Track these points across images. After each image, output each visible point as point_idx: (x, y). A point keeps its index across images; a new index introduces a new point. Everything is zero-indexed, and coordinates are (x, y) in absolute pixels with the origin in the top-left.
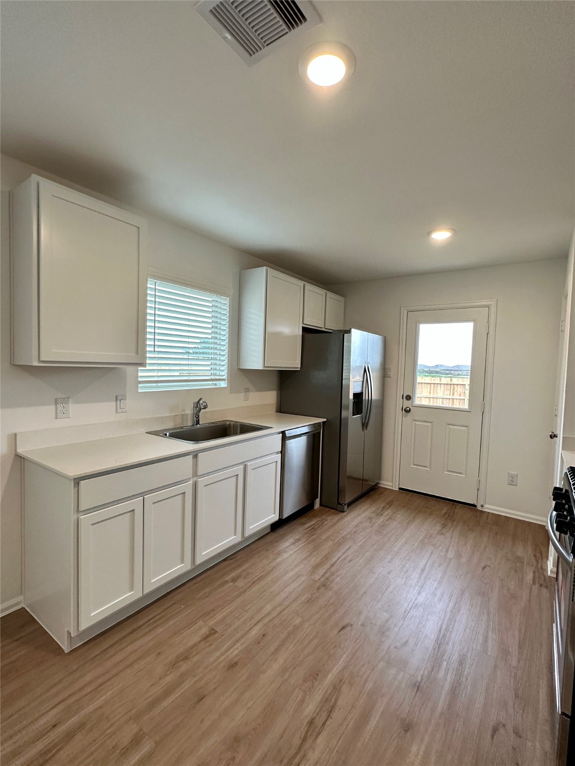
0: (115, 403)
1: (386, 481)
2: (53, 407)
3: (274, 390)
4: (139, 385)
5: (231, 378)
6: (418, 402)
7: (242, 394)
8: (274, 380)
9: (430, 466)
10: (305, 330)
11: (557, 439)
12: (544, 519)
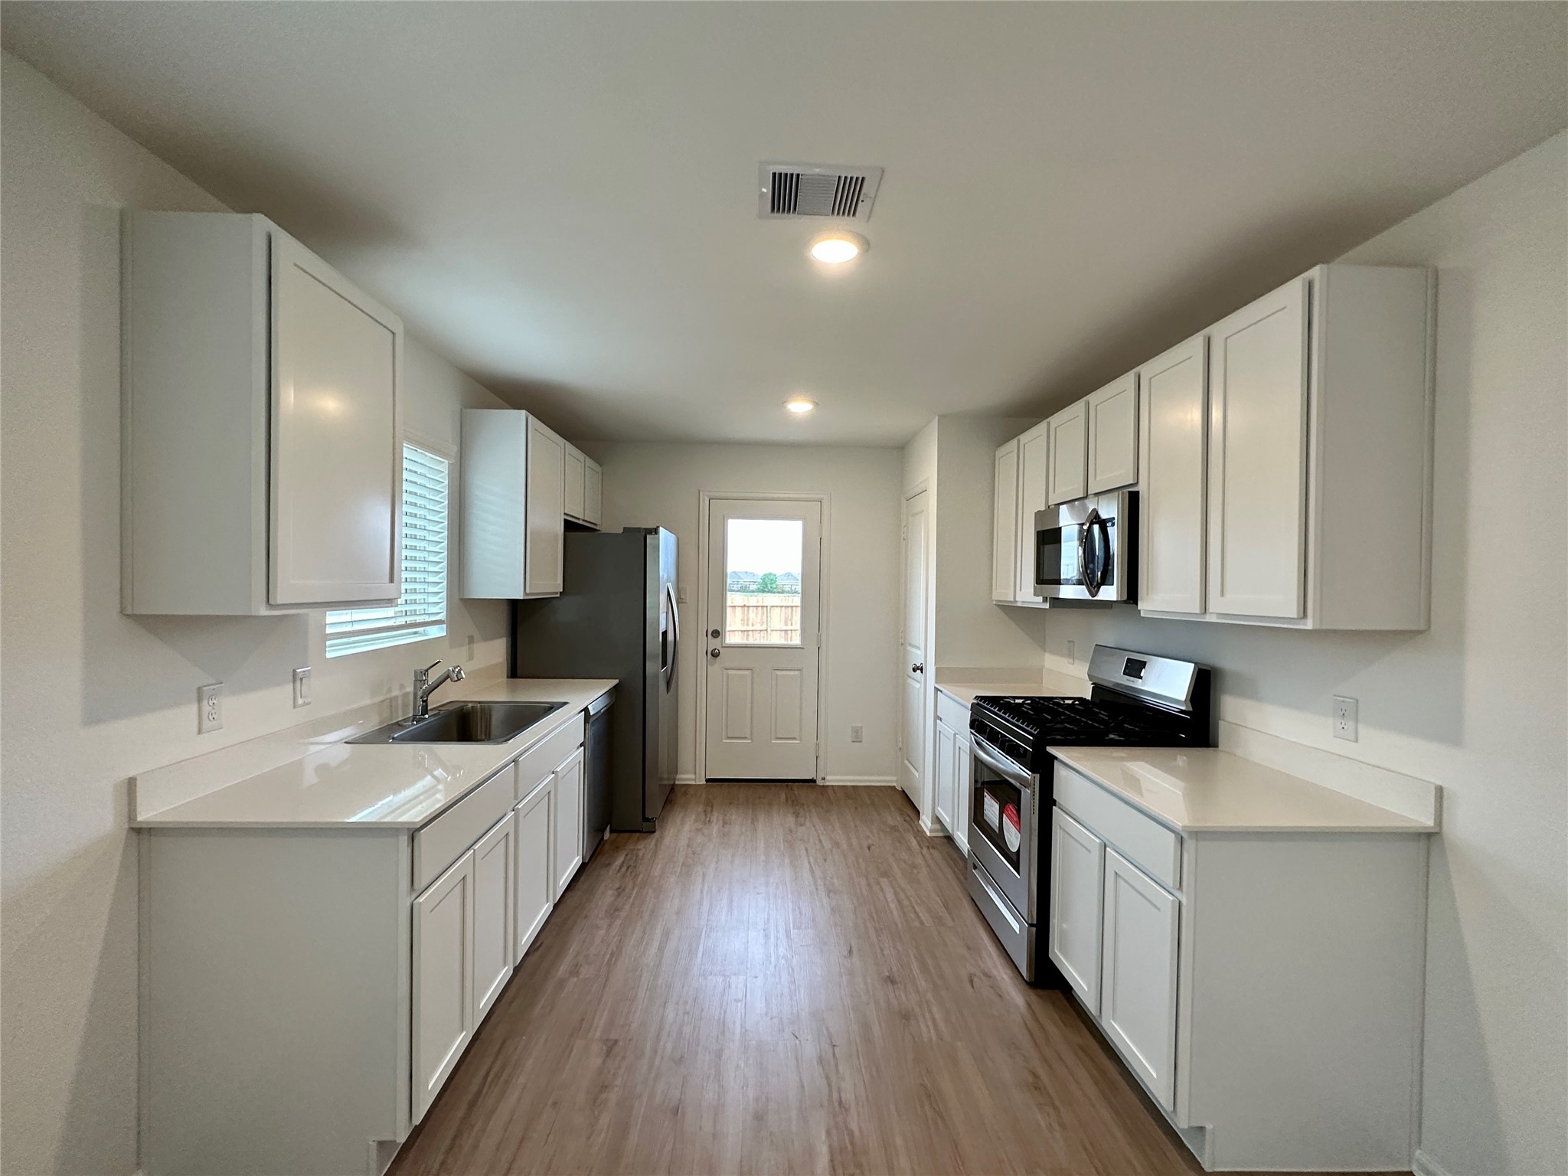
0: (290, 687)
1: (684, 774)
2: (193, 708)
3: (502, 637)
4: (328, 643)
5: (451, 621)
6: (732, 639)
7: (465, 647)
8: (502, 619)
9: (752, 734)
10: (570, 526)
11: (922, 672)
12: (895, 778)
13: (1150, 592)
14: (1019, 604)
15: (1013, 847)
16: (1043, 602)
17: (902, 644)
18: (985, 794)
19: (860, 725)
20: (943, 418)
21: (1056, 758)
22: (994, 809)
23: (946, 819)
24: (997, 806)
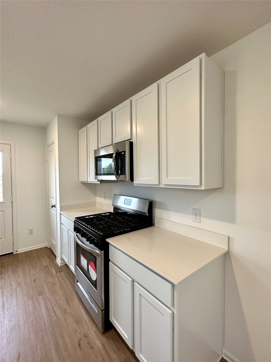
11: (55, 207)
12: (47, 244)
13: (138, 177)
14: (89, 182)
15: (93, 278)
16: (98, 181)
17: (48, 197)
18: (81, 255)
19: (32, 228)
20: (59, 116)
21: (110, 243)
22: (85, 262)
23: (66, 260)
24: (86, 261)
